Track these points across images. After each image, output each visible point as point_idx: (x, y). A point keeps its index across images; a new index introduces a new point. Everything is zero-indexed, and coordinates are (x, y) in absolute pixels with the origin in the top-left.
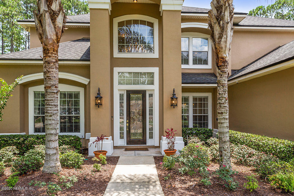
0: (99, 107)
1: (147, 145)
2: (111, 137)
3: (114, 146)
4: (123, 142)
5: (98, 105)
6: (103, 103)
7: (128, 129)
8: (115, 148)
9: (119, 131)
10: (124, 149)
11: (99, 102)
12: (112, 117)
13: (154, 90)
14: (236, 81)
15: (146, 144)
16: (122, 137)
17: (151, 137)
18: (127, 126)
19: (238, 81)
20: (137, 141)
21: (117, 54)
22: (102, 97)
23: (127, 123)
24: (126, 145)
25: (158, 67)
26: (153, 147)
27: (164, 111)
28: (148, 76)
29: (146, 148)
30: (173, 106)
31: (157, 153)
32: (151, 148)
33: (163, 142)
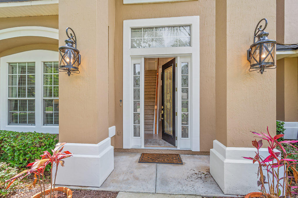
0: (69, 73)
1: (178, 148)
5: (68, 69)
8: (125, 151)
10: (138, 156)
13: (190, 55)
17: (185, 134)
24: (143, 147)
25: (198, 15)
26: (188, 152)
27: (229, 84)
28: (180, 34)
29: (178, 155)
30: (262, 66)
31: (203, 176)
32: (185, 154)
33: (226, 161)
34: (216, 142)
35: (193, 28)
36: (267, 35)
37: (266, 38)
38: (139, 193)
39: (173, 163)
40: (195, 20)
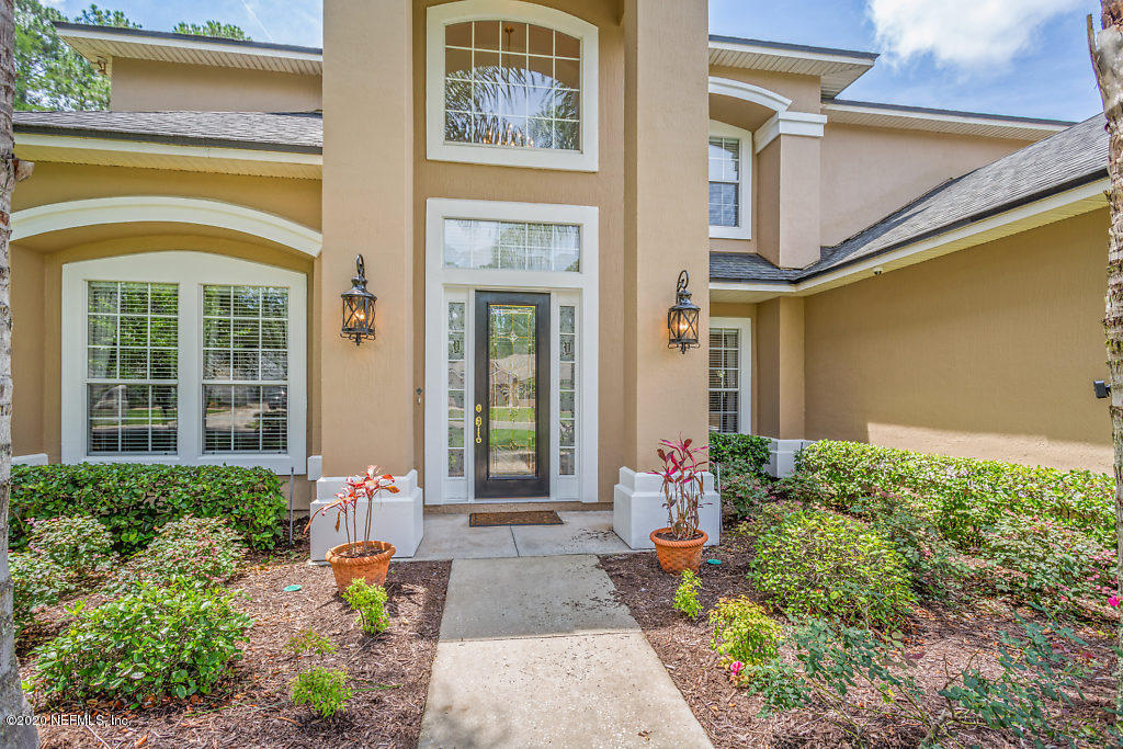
0: (358, 341)
1: (553, 498)
2: (414, 473)
3: (425, 506)
4: (459, 490)
5: (358, 333)
6: (379, 324)
7: (479, 440)
8: (430, 511)
9: (446, 448)
10: (464, 519)
11: (362, 317)
12: (420, 391)
13: (579, 292)
14: (877, 264)
15: (547, 494)
16: (455, 470)
17: (567, 469)
18: (476, 427)
19: (883, 266)
20: (515, 484)
21: (439, 149)
22: (373, 299)
23: (477, 414)
24: (472, 500)
25: (596, 205)
26: (574, 505)
27: (640, 365)
28: (558, 240)
29: (552, 512)
30: (681, 342)
31: (600, 535)
32: (567, 510)
33: (634, 495)
34: (624, 470)
35: (585, 232)
36: (688, 296)
37: (688, 301)
38: (490, 558)
39: (544, 524)
40: (589, 216)
